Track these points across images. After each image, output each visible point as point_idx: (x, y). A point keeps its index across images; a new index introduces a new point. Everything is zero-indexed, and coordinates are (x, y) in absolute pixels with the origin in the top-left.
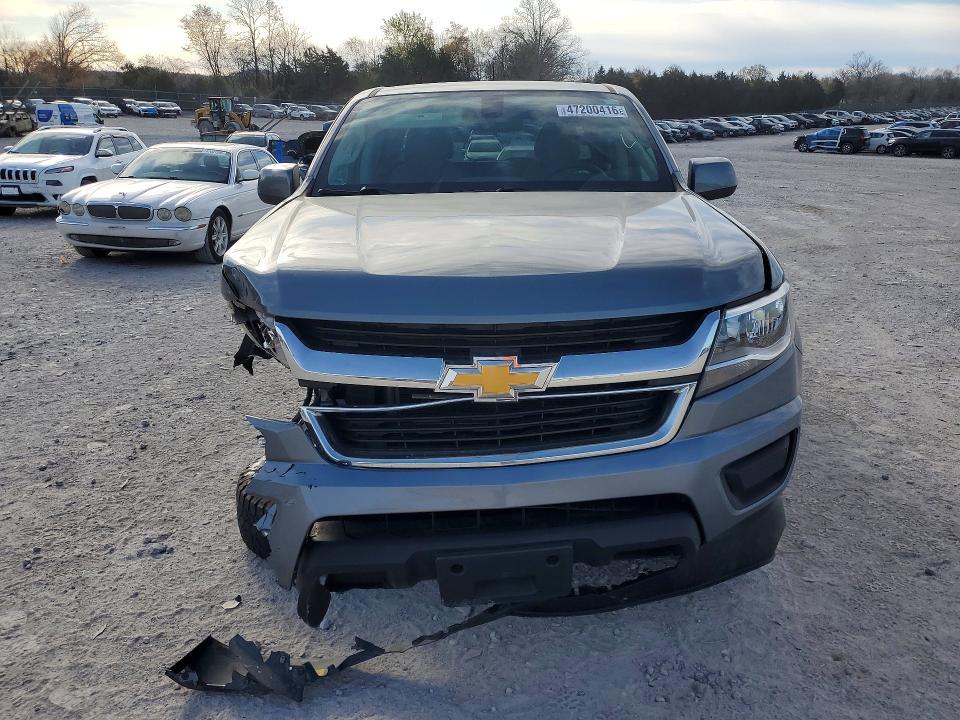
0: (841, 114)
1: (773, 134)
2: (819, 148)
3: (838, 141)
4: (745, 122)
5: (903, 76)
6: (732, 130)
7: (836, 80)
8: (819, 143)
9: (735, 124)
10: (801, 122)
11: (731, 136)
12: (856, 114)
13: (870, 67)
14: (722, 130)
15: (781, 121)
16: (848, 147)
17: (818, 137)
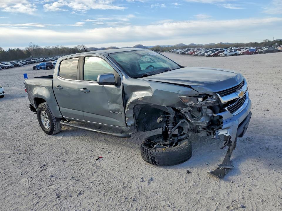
0: (37, 59)
1: (20, 66)
2: (41, 69)
3: (46, 66)
4: (9, 63)
5: (45, 49)
6: (6, 67)
7: (27, 50)
8: (40, 67)
9: (6, 65)
10: (27, 62)
11: (7, 68)
12: (41, 59)
13: (35, 47)
14: (3, 67)
15: (20, 62)
16: (49, 68)
17: (39, 66)
